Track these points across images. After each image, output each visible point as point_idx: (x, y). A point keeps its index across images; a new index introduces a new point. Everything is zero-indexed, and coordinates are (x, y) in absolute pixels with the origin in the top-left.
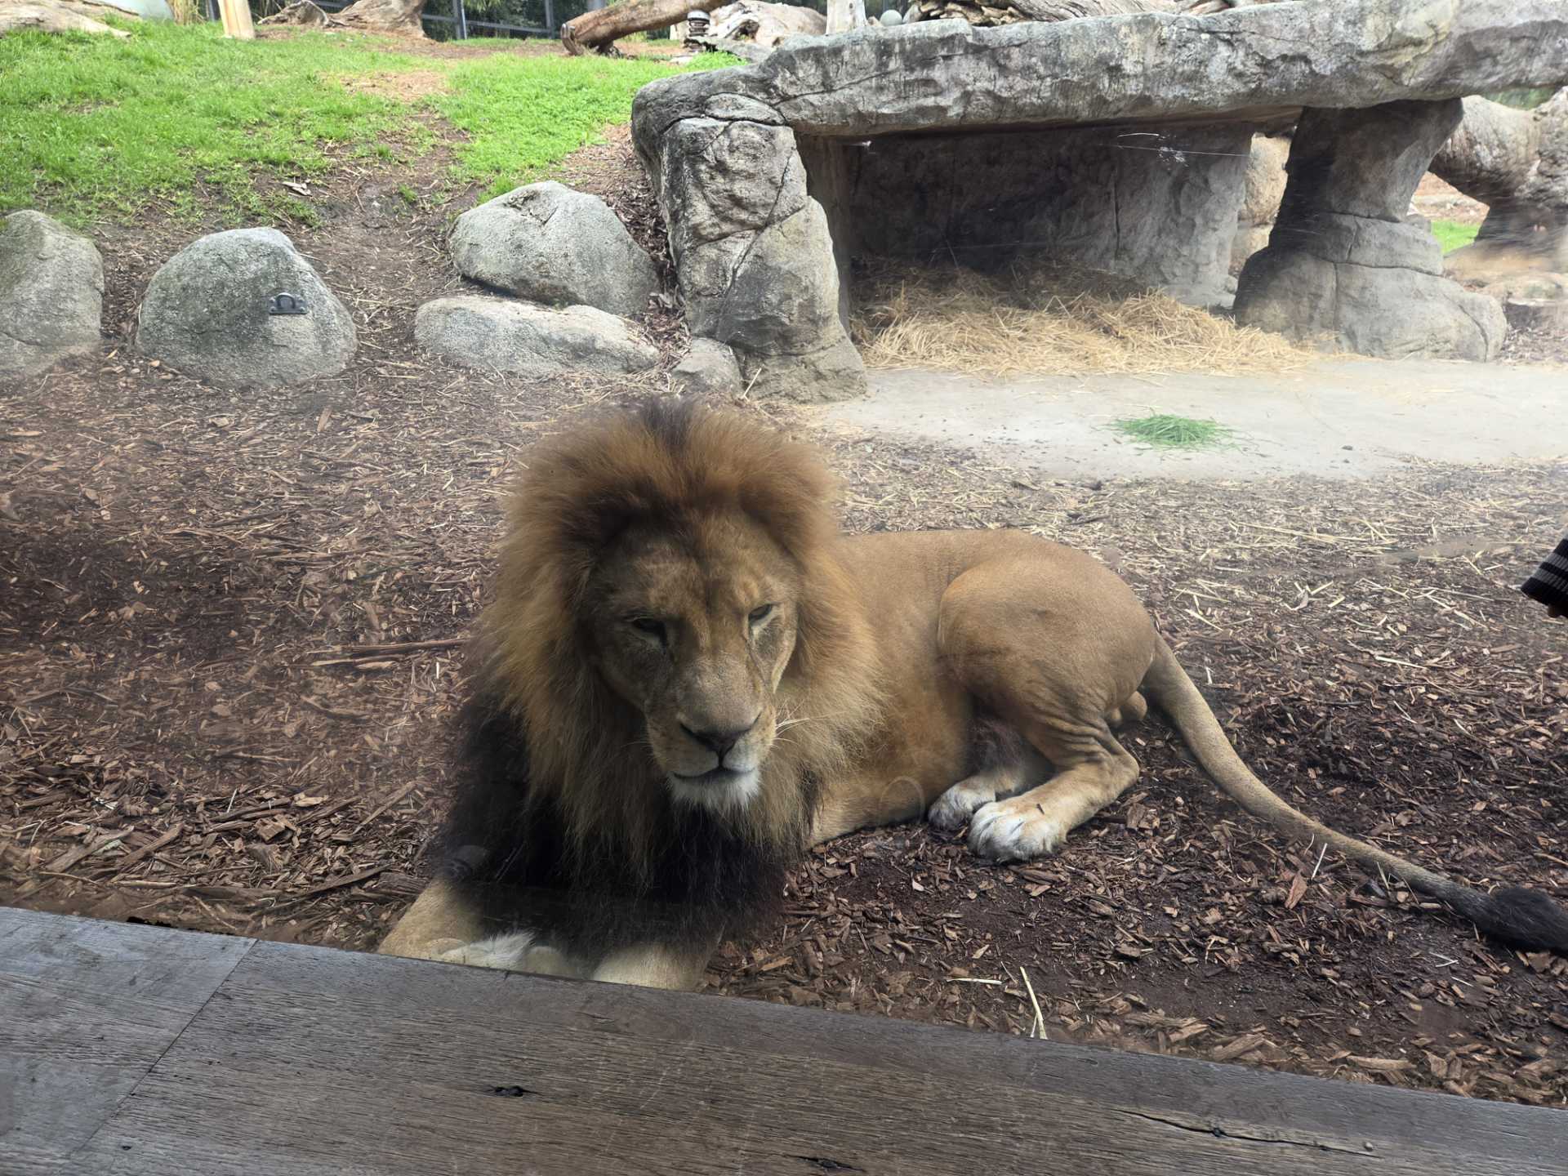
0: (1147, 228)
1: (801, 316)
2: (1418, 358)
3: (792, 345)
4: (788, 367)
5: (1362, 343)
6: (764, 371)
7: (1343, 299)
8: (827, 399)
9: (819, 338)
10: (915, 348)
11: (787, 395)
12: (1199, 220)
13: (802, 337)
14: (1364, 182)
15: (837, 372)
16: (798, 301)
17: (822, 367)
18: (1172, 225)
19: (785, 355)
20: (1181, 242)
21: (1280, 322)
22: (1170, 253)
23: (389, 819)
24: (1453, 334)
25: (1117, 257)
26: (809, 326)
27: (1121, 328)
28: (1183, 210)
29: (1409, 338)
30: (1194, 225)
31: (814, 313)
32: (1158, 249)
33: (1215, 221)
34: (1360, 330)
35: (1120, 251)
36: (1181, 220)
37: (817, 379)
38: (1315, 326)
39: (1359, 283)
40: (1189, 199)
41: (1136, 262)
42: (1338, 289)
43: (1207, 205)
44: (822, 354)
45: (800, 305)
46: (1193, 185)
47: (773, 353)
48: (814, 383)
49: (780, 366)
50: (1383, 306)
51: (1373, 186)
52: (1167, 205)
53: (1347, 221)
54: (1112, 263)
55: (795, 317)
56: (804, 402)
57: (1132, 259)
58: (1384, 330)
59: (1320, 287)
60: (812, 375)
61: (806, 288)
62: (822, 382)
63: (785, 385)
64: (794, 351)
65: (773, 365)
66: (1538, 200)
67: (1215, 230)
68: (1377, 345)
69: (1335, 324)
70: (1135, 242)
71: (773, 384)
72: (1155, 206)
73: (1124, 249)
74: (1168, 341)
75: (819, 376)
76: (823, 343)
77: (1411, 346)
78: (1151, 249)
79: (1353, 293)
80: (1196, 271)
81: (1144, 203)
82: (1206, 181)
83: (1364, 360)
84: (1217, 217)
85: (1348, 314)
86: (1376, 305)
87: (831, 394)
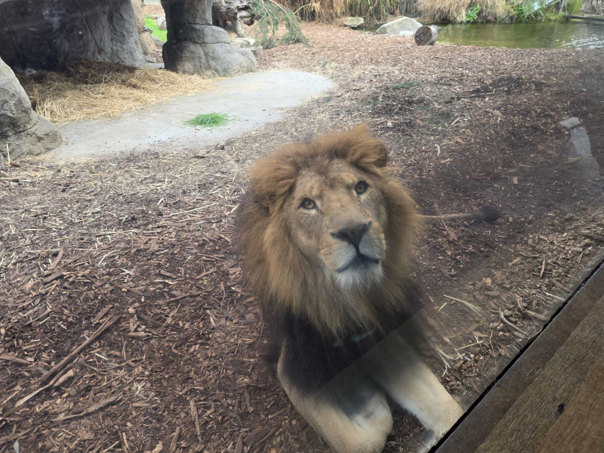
0: (106, 39)
1: (17, 110)
2: (239, 75)
3: (19, 127)
4: (21, 139)
5: (221, 73)
6: (9, 145)
7: (208, 57)
8: (49, 149)
9: (31, 119)
10: (58, 113)
11: (28, 153)
12: (125, 33)
13: (22, 121)
14: (198, 11)
15: (47, 135)
16: (12, 103)
17: (40, 134)
18: (116, 36)
19: (18, 133)
20: (121, 43)
21: (192, 71)
22: (120, 49)
23: (207, 423)
24: (245, 64)
25: (100, 54)
26: (24, 114)
27: (139, 84)
28: (117, 29)
29: (235, 68)
30: (124, 36)
31: (24, 107)
32: (114, 48)
33: (131, 33)
34: (219, 68)
35: (100, 51)
36: (118, 33)
37: (39, 141)
38: (203, 69)
39: (211, 50)
40: (118, 24)
41: (109, 55)
42: (206, 54)
43: (126, 26)
44: (35, 127)
45: (15, 104)
46: (116, 17)
47: (10, 134)
48: (39, 144)
49: (17, 139)
50: (222, 58)
51: (201, 12)
52: (110, 27)
53: (197, 27)
54: (99, 56)
55: (15, 112)
56: (38, 154)
57: (106, 54)
58: (226, 67)
59: (199, 54)
60: (36, 140)
61: (14, 95)
62: (42, 141)
63: (25, 149)
64: (21, 129)
65: (12, 139)
66: (229, 12)
67: (132, 36)
68: (226, 72)
69: (209, 67)
70: (104, 46)
71: (18, 150)
72: (105, 29)
73: (102, 50)
74: (161, 86)
75: (40, 139)
76: (33, 122)
77: (236, 71)
78: (112, 49)
79: (210, 54)
80: (132, 55)
81: (101, 28)
82: (121, 15)
83: (224, 78)
84: (131, 31)
85: (212, 63)
86: (220, 58)
87: (50, 146)
